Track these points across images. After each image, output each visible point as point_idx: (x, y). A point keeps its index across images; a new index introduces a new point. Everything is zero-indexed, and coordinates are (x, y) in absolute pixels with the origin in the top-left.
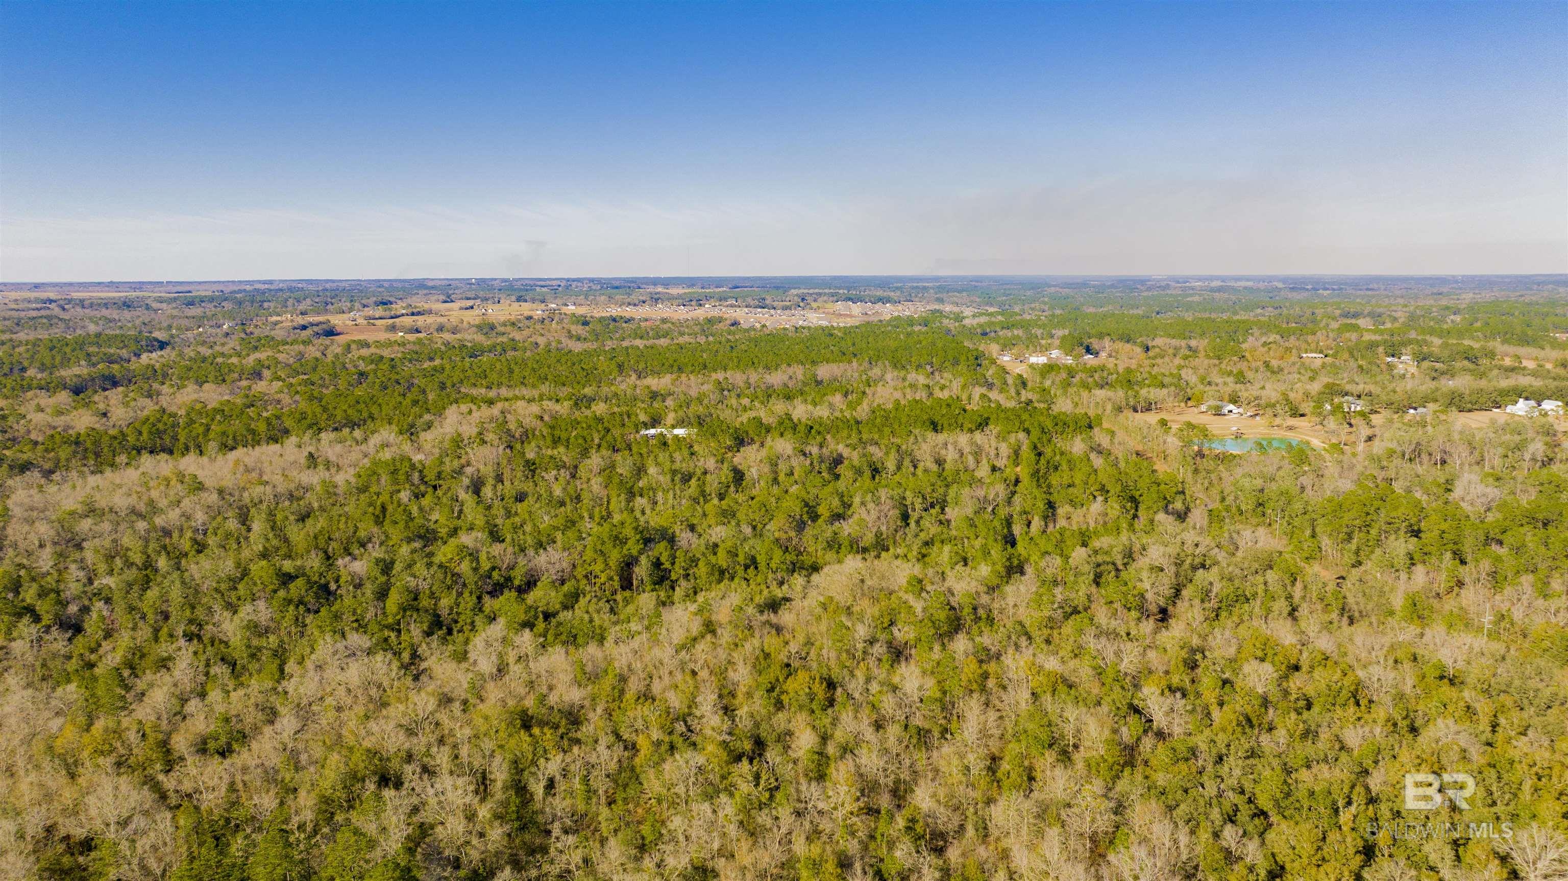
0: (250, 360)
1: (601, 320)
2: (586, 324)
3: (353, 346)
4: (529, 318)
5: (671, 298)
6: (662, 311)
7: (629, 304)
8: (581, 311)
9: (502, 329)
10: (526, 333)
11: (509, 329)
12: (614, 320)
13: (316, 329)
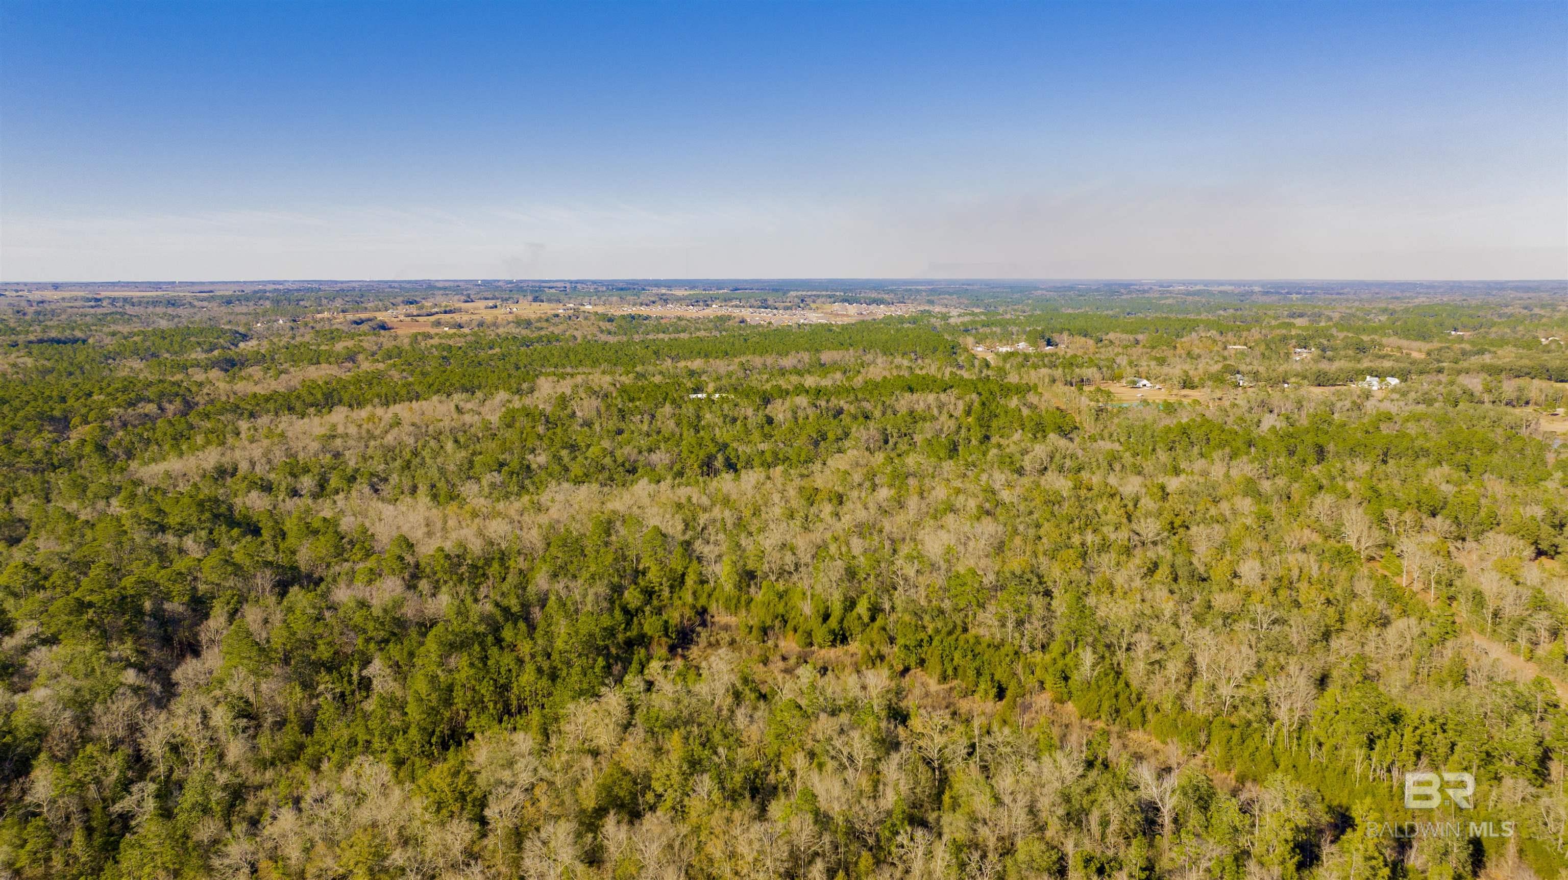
0: (340, 346)
1: (623, 317)
2: (610, 320)
3: (419, 338)
4: (557, 316)
5: (679, 300)
6: (673, 311)
7: (641, 304)
8: (600, 309)
9: (538, 324)
10: (561, 327)
11: (545, 324)
12: (633, 318)
13: (370, 323)
